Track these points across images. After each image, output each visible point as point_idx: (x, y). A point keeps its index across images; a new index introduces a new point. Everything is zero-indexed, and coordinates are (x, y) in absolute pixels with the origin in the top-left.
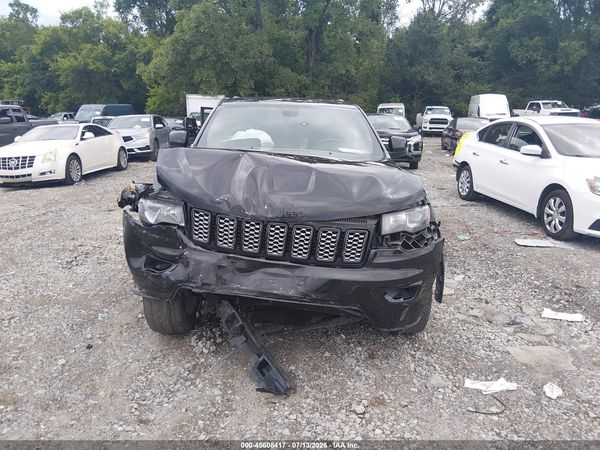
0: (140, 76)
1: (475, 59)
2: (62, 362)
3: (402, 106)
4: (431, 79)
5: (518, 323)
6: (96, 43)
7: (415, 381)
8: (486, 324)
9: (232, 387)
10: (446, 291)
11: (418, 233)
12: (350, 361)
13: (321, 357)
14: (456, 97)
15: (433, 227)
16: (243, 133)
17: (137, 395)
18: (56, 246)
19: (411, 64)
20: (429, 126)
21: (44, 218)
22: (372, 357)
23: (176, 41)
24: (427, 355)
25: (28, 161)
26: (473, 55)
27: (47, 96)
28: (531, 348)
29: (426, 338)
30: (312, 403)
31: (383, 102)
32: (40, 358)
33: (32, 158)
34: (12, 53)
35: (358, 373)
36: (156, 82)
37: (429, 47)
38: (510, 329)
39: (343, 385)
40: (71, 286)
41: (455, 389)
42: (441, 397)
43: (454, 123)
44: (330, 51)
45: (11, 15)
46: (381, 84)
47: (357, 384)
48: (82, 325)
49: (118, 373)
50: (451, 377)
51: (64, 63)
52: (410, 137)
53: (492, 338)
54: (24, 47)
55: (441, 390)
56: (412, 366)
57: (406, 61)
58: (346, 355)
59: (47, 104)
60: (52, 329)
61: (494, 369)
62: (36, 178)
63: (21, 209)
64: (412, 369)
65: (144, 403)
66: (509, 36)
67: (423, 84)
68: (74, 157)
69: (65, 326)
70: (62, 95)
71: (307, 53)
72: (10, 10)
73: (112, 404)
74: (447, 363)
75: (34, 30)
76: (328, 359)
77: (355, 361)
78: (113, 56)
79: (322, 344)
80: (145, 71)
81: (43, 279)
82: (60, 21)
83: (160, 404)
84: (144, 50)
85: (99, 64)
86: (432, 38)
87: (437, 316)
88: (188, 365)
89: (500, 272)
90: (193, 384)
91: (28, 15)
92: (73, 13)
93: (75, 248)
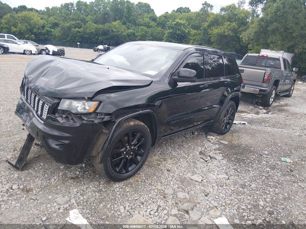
0: (242, 38)
45: (202, 9)
72: (202, 6)
82: (220, 11)
85: (230, 32)
91: (209, 9)
92: (227, 7)
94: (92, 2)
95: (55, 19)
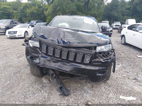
0: (45, 14)
1: (127, 10)
2: (8, 82)
3: (108, 21)
4: (116, 15)
5: (137, 79)
6: (35, 6)
7: (104, 95)
8: (127, 79)
9: (51, 93)
10: (116, 69)
11: (107, 52)
12: (86, 88)
13: (78, 86)
14: (122, 20)
15: (112, 51)
16: (61, 24)
17: (25, 94)
18: (17, 52)
19: (111, 11)
20: (115, 27)
21: (17, 46)
22: (92, 87)
23: (53, 5)
24: (109, 87)
25: (15, 32)
26: (127, 9)
27: (24, 19)
28: (140, 87)
29: (109, 82)
30: (73, 100)
31: (103, 21)
32: (3, 81)
33: (16, 32)
34: (17, 9)
35: (88, 92)
36: (49, 16)
37: (116, 7)
38: (134, 81)
39: (83, 95)
40: (17, 62)
41: (116, 98)
42: (112, 101)
43: (121, 26)
44: (90, 8)
46: (103, 16)
47: (87, 95)
48: (17, 73)
49: (22, 87)
50: (115, 95)
51: (28, 11)
52: (109, 29)
53: (129, 83)
54: (20, 7)
55: (112, 99)
56: (104, 90)
57: (110, 10)
58: (85, 86)
59: (24, 20)
60: (9, 74)
61: (129, 93)
62: (17, 36)
63: (12, 43)
64: (104, 91)
65: (26, 96)
66: (137, 4)
67: (114, 16)
68: (26, 32)
69: (12, 73)
70: (27, 18)
71: (85, 8)
73: (17, 96)
74: (115, 90)
75: (22, 3)
76: (80, 87)
77: (87, 88)
78: (39, 9)
79: (79, 82)
80: (46, 13)
81: (11, 60)
82: (27, 1)
83: (30, 97)
84: (46, 8)
85: (36, 11)
86: (117, 5)
87: (113, 76)
88: (41, 86)
89: (132, 64)
90: (41, 91)
93: (21, 53)
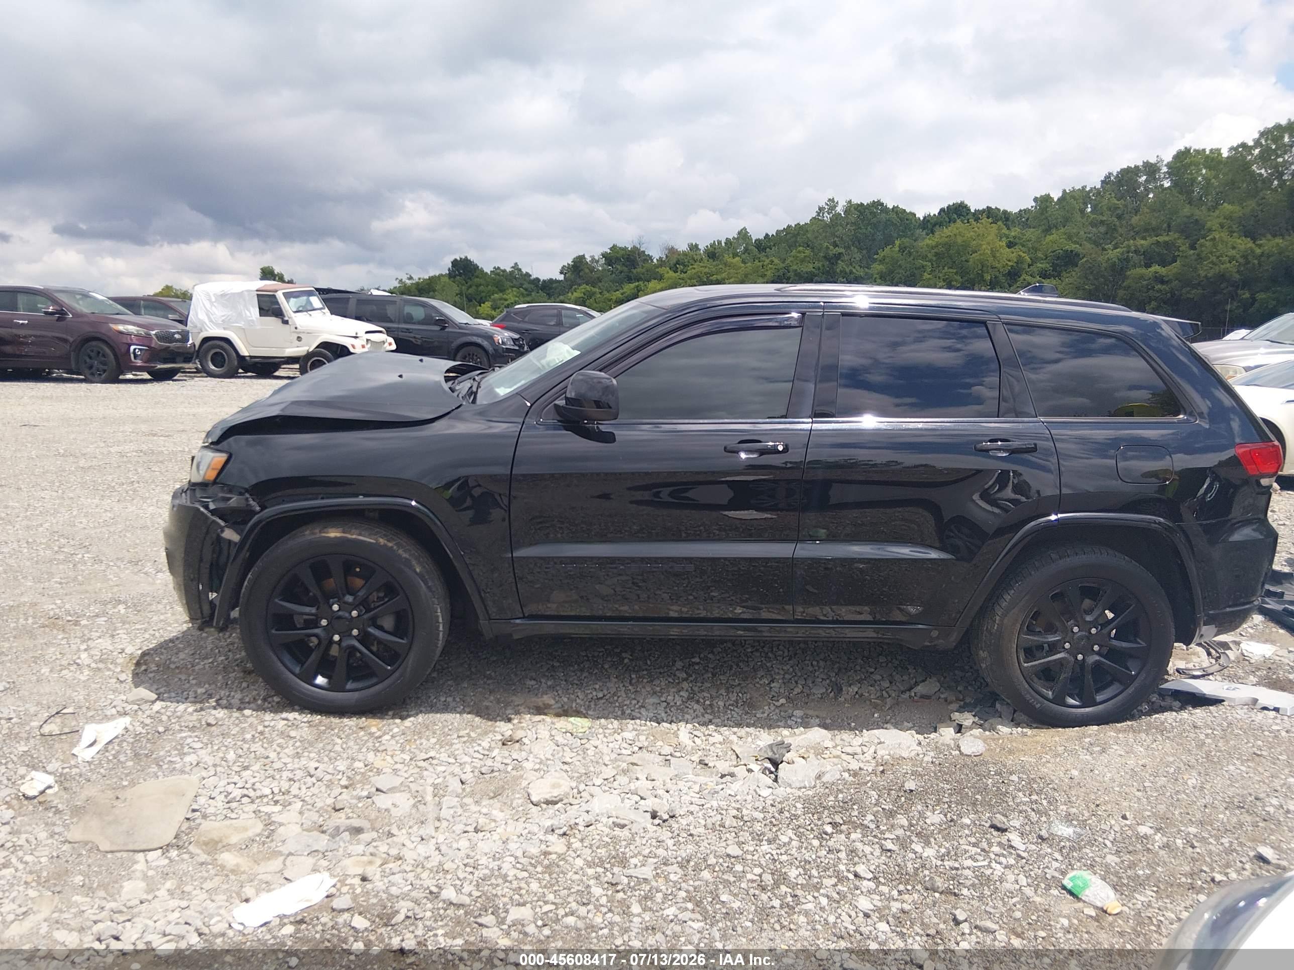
94: (1244, 145)
95: (1070, 237)
